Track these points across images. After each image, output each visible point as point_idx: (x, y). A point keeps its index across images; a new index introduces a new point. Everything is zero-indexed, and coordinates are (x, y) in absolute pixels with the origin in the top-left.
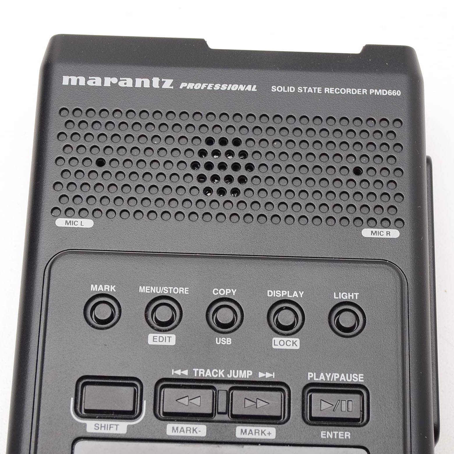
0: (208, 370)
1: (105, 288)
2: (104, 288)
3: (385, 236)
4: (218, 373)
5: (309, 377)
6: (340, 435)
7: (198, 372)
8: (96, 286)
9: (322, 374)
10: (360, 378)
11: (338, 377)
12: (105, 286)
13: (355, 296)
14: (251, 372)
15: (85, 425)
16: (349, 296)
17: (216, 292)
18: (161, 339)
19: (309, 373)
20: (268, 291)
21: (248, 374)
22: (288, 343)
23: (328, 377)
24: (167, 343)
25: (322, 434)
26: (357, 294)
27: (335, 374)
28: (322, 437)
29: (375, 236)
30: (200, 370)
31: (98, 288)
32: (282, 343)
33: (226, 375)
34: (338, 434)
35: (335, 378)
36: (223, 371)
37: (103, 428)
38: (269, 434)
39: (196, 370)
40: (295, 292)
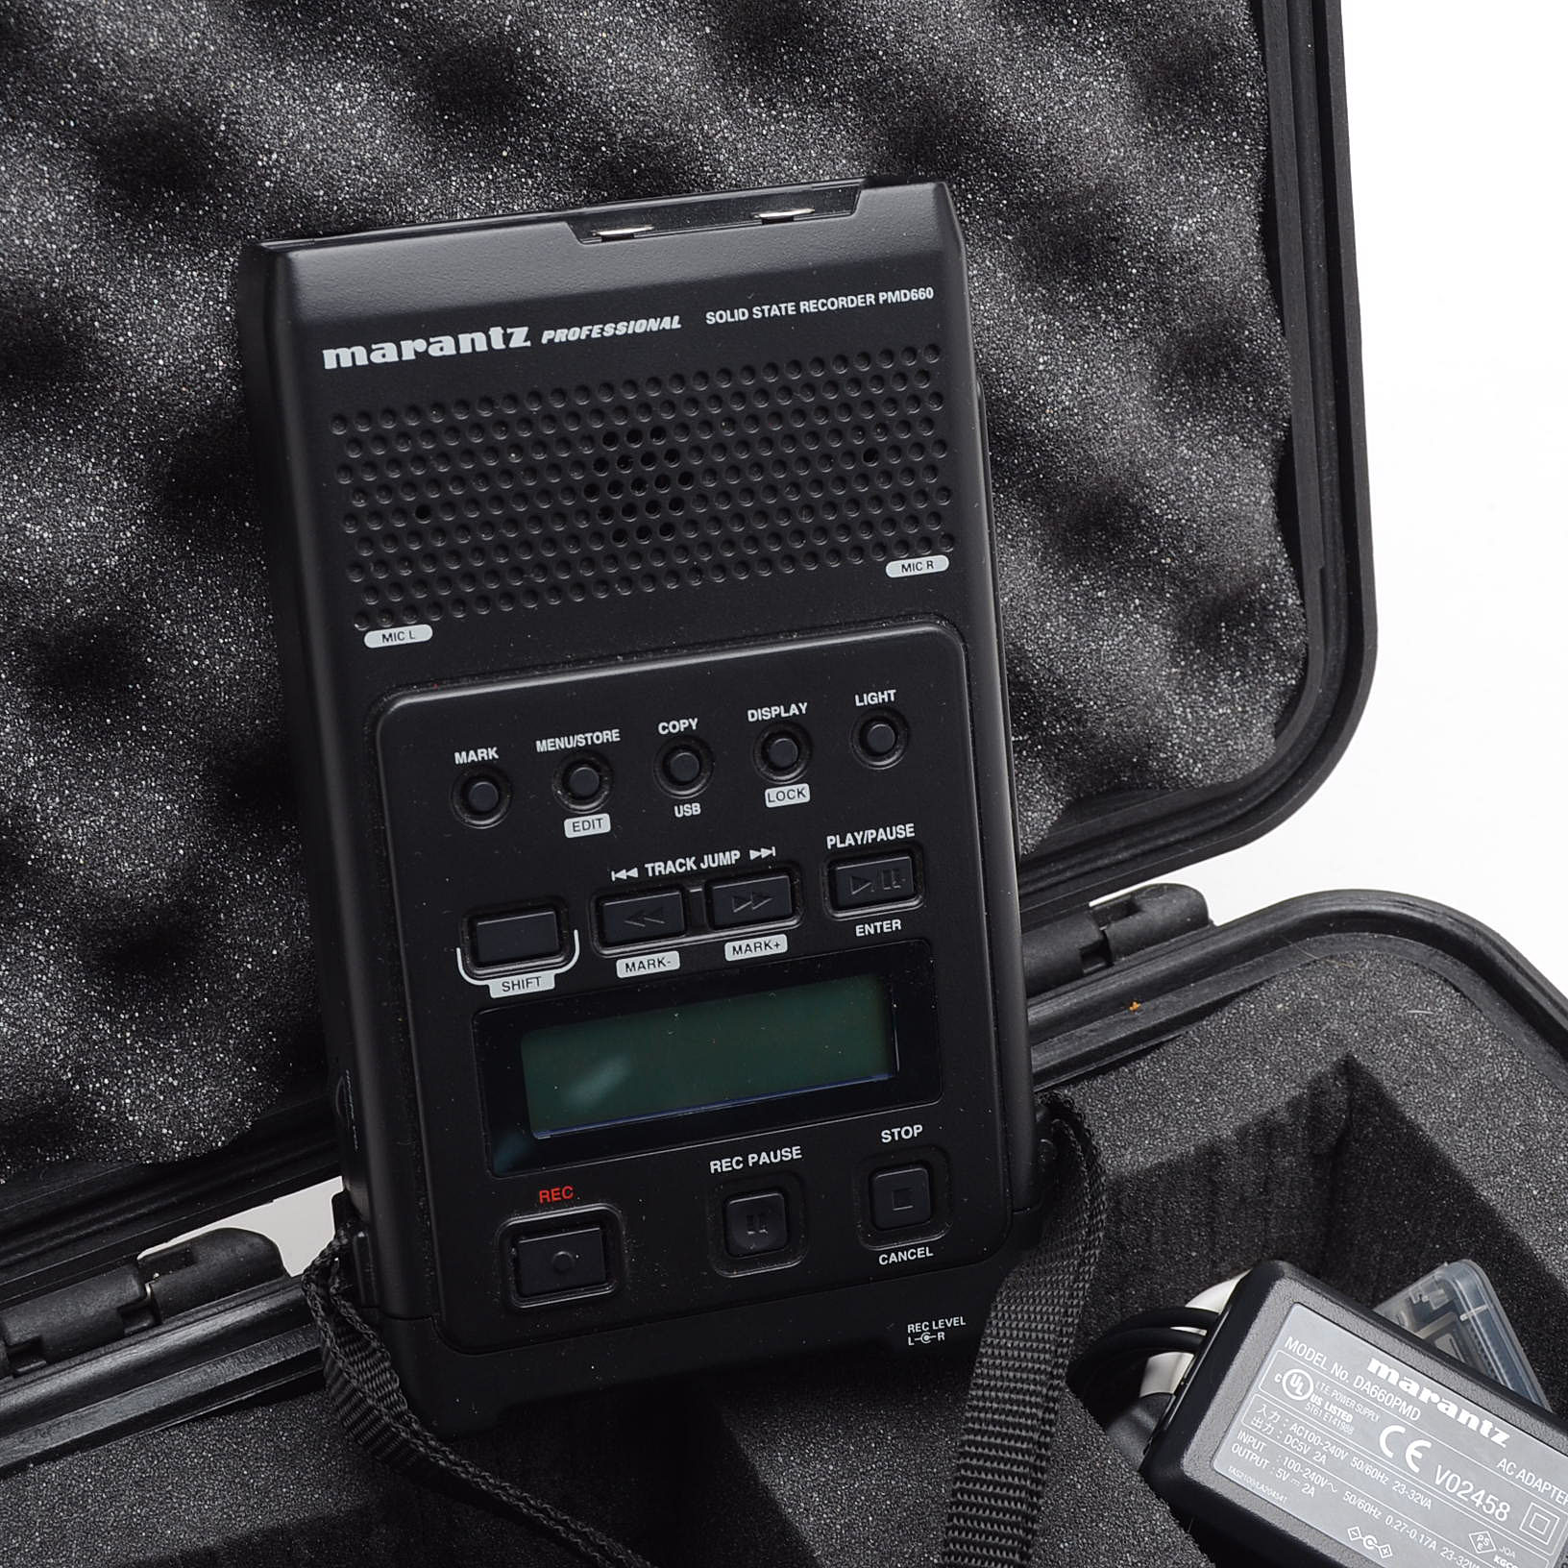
0: (670, 863)
1: (480, 755)
2: (477, 756)
3: (925, 571)
4: (685, 865)
5: (829, 845)
6: (885, 926)
7: (653, 868)
8: (464, 754)
9: (849, 835)
10: (908, 830)
11: (874, 836)
12: (479, 751)
13: (889, 695)
14: (738, 853)
15: (487, 987)
16: (881, 696)
17: (664, 728)
18: (586, 825)
19: (829, 838)
20: (750, 712)
21: (734, 858)
22: (791, 794)
23: (859, 838)
24: (598, 831)
25: (858, 931)
26: (892, 692)
27: (870, 832)
28: (858, 935)
29: (909, 574)
30: (657, 864)
31: (467, 755)
32: (781, 796)
33: (698, 866)
34: (882, 926)
35: (870, 837)
36: (693, 858)
37: (516, 987)
38: (777, 945)
39: (649, 866)
40: (793, 706)
